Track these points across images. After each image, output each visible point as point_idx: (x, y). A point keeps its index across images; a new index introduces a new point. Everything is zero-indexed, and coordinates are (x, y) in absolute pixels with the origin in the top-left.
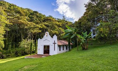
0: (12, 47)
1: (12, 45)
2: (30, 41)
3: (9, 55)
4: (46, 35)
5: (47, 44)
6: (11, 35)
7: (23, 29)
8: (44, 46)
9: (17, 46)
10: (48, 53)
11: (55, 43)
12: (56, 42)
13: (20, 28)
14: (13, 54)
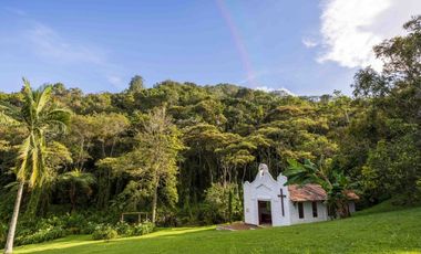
0: (191, 201)
1: (191, 194)
2: (228, 187)
3: (186, 221)
4: (261, 172)
5: (265, 197)
6: (188, 169)
7: (211, 153)
8: (259, 202)
9: (201, 199)
10: (270, 222)
11: (282, 196)
12: (286, 192)
13: (205, 150)
14: (194, 218)
